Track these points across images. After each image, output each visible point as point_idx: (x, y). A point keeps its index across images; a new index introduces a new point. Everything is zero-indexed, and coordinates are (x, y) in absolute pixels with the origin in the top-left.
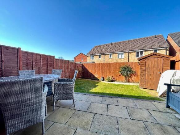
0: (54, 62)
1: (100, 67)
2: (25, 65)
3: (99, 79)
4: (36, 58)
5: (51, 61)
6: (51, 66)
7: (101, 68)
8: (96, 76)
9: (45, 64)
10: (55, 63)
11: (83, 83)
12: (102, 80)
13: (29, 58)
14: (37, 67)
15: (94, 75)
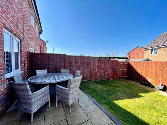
0: (90, 61)
1: (156, 67)
2: (68, 65)
3: (154, 85)
4: (76, 59)
5: (88, 61)
6: (88, 65)
7: (160, 69)
8: (150, 80)
9: (83, 64)
10: (92, 63)
11: (121, 85)
12: (161, 90)
13: (71, 59)
14: (77, 66)
15: (146, 78)
